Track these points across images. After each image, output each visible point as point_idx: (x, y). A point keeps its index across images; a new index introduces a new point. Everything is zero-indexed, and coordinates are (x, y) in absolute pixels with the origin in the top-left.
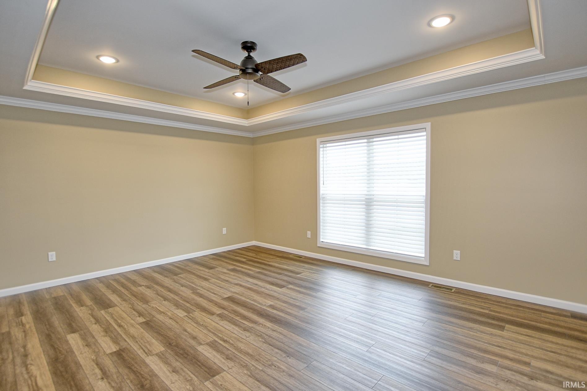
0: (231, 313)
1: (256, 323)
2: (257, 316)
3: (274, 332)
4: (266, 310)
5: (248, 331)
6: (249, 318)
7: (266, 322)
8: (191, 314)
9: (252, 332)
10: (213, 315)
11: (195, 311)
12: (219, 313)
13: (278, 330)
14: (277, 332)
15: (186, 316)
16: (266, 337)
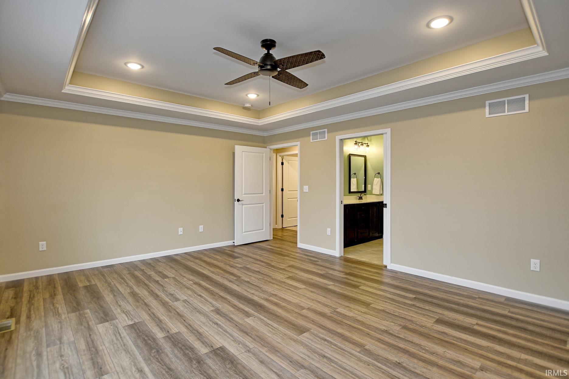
0: (292, 310)
1: (266, 299)
2: (265, 305)
3: (253, 293)
4: (255, 311)
5: (273, 294)
6: (273, 304)
7: (258, 300)
8: (333, 310)
9: (270, 293)
10: (308, 308)
11: (330, 313)
12: (304, 310)
13: (249, 294)
14: (250, 293)
15: (336, 309)
16: (260, 290)
